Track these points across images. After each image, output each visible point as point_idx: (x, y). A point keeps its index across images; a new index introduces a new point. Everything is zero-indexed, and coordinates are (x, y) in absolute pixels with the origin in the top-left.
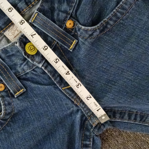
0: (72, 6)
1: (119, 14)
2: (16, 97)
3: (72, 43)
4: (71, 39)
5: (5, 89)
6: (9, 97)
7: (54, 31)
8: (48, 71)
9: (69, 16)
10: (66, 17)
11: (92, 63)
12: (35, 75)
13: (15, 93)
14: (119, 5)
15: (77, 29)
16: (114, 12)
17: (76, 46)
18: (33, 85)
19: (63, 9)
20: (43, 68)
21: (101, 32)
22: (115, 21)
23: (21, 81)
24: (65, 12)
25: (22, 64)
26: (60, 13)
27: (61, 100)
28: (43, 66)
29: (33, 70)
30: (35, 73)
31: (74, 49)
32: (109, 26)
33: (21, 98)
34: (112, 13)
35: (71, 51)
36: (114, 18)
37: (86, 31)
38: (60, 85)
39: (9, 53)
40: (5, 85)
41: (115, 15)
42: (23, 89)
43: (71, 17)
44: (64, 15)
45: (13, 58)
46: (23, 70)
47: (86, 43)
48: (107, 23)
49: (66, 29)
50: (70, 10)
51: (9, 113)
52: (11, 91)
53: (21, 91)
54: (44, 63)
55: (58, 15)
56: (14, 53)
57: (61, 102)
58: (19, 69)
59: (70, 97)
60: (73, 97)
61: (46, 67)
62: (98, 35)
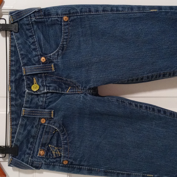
0: (38, 51)
1: (66, 37)
2: (53, 117)
3: (52, 67)
4: (50, 65)
5: (45, 119)
6: (51, 120)
7: (38, 69)
8: (52, 90)
9: (40, 56)
10: (39, 58)
11: (70, 68)
12: (49, 98)
13: (51, 116)
14: (63, 33)
15: (49, 58)
16: (63, 38)
17: (55, 67)
18: (54, 105)
19: (34, 56)
20: (48, 91)
21: (62, 50)
22: (66, 41)
24: (36, 56)
25: (38, 100)
26: (35, 58)
27: (73, 98)
29: (46, 97)
31: (55, 69)
32: (65, 45)
33: (56, 115)
34: (62, 39)
35: (54, 71)
36: (65, 40)
37: (54, 55)
38: (64, 91)
40: (43, 118)
41: (64, 39)
42: (52, 111)
43: (42, 56)
44: (37, 58)
45: (33, 101)
46: (42, 102)
47: (59, 60)
48: (63, 45)
49: (43, 63)
50: (38, 53)
51: (60, 126)
52: (49, 117)
54: (46, 88)
55: (34, 60)
57: (73, 99)
58: (40, 103)
59: (74, 93)
60: (76, 92)
61: (49, 89)
62: (62, 53)
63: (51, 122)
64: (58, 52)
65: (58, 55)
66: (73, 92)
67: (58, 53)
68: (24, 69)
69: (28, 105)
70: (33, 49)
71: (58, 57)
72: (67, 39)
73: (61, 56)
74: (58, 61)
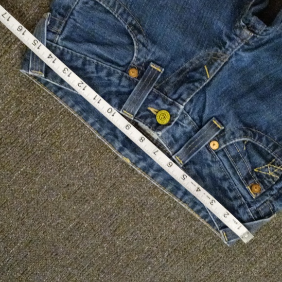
0: (114, 71)
1: (120, 11)
2: (223, 128)
3: (154, 69)
4: (149, 70)
5: (215, 140)
6: (224, 135)
7: (141, 91)
8: (188, 97)
9: (125, 74)
10: (126, 77)
12: (194, 110)
13: (219, 129)
15: (138, 62)
16: (118, 16)
18: (207, 111)
19: (118, 81)
20: (184, 104)
21: (140, 32)
22: (129, 15)
23: (203, 124)
24: (120, 78)
25: (182, 126)
26: (122, 84)
27: (224, 77)
28: (182, 104)
29: (188, 113)
30: (191, 111)
31: (161, 66)
32: (134, 22)
33: (224, 122)
34: (119, 18)
35: (163, 70)
36: (125, 16)
37: (139, 51)
38: (204, 81)
39: (171, 141)
40: (211, 142)
41: (121, 14)
42: (213, 121)
43: (126, 71)
44: (124, 79)
45: (177, 135)
46: (189, 124)
47: (153, 50)
48: (130, 24)
49: (139, 78)
50: (118, 73)
52: (217, 133)
53: (215, 122)
54: (179, 103)
55: (123, 87)
56: (170, 136)
58: (189, 128)
59: (220, 67)
60: (219, 64)
61: (184, 101)
62: (144, 36)
63: (227, 136)
64: (138, 41)
65: (144, 45)
66: (217, 68)
67: (141, 42)
68: (124, 111)
69: (176, 147)
70: (106, 76)
71: (146, 48)
72: (125, 10)
73: (149, 41)
74: (154, 53)
